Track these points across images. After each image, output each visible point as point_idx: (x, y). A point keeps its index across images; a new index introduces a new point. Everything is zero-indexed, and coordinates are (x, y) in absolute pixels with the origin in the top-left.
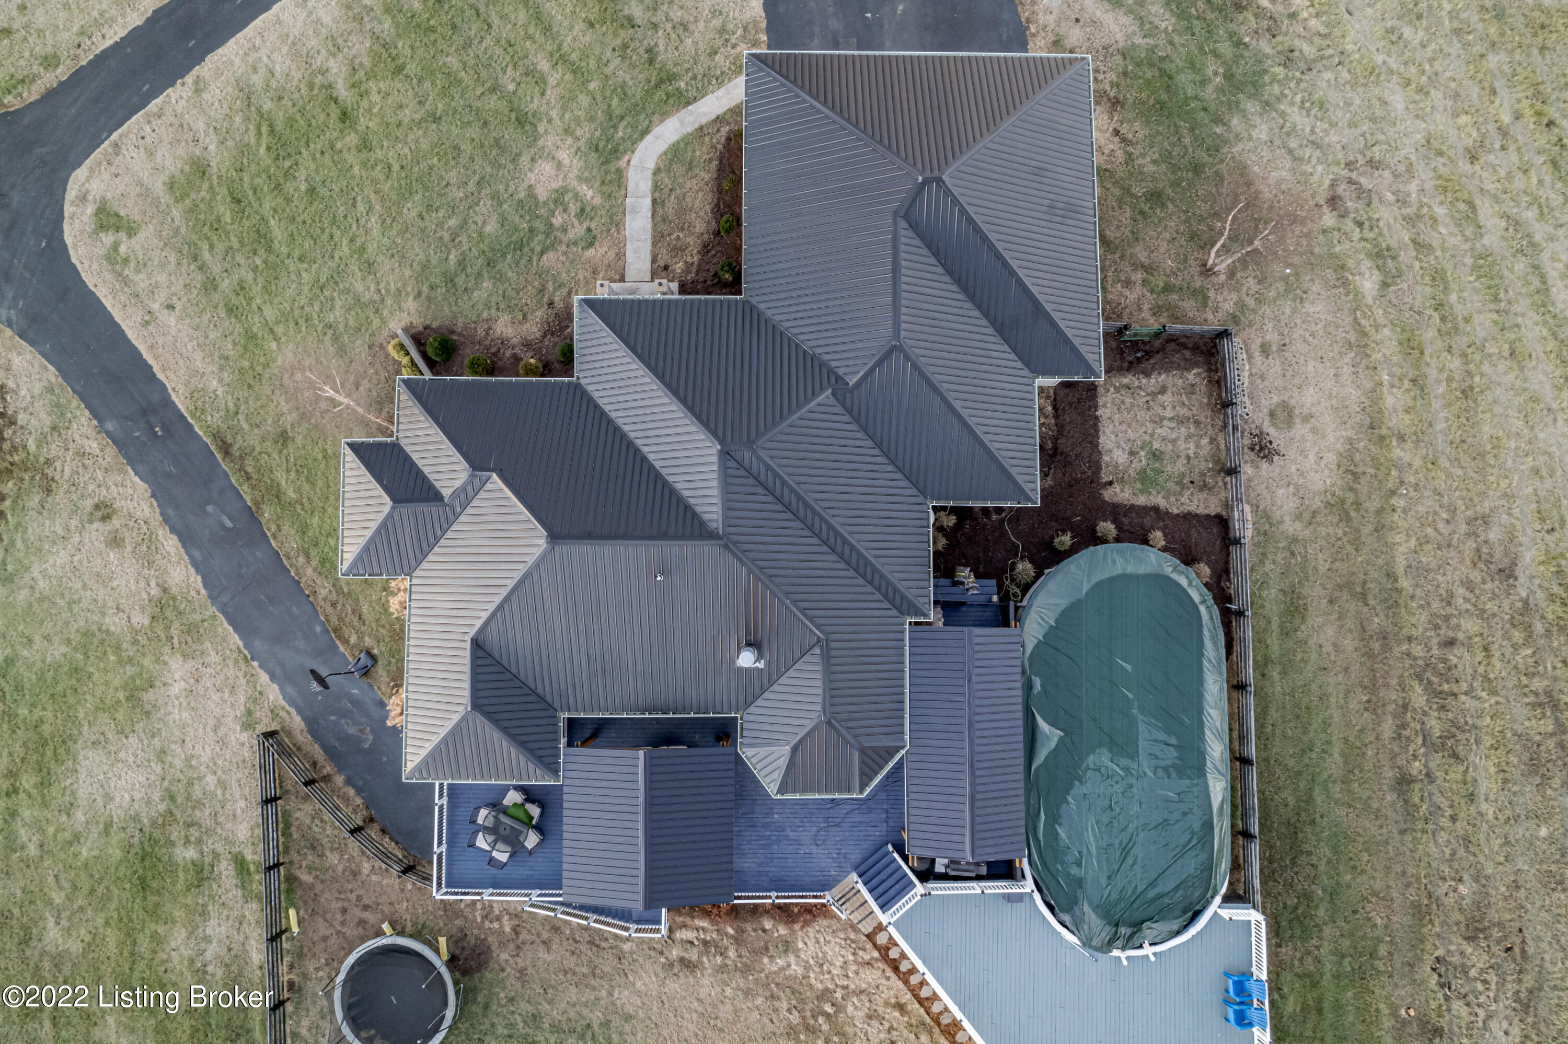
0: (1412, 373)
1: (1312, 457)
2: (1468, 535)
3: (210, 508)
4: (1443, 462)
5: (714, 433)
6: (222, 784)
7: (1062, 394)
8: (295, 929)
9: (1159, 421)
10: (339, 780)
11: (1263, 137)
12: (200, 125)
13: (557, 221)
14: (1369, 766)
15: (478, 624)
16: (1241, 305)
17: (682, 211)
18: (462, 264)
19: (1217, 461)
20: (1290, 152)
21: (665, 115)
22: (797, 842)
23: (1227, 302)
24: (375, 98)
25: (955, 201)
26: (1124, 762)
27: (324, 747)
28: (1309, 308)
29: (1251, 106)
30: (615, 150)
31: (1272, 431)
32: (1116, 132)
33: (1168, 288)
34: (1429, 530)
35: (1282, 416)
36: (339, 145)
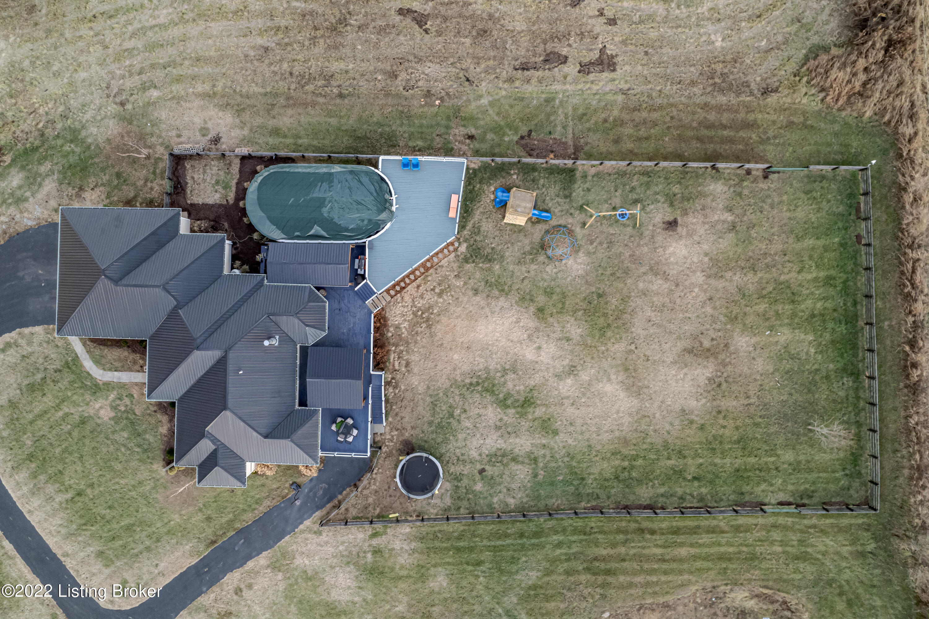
0: (189, 79)
1: (220, 121)
2: (252, 63)
3: (236, 549)
4: (224, 71)
5: (191, 352)
6: (343, 543)
7: (192, 217)
8: (397, 515)
9: (204, 180)
10: (340, 497)
11: (96, 130)
12: (82, 554)
13: (123, 408)
14: (334, 108)
15: (259, 436)
16: (162, 144)
17: (120, 360)
18: (139, 446)
19: (220, 159)
20: (102, 119)
21: (82, 366)
22: (354, 323)
23: (160, 151)
24: (72, 482)
25: (112, 264)
26: (326, 203)
27: (328, 502)
28: (163, 117)
29: (83, 133)
30: (95, 385)
31: (210, 136)
32: (92, 189)
33: (154, 173)
34: (249, 78)
35: (204, 132)
36: (91, 497)
